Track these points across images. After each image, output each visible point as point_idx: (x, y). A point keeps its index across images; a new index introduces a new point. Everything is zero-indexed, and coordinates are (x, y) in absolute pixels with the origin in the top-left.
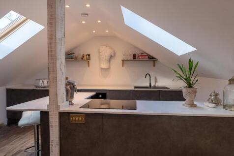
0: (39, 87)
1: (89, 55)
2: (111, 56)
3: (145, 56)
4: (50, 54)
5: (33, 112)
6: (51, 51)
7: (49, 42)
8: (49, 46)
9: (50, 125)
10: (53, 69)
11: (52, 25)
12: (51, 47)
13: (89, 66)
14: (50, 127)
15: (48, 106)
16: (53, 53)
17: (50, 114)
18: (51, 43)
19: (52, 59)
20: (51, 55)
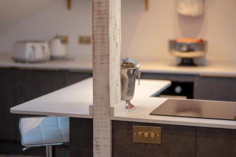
0: (23, 62)
5: (42, 119)
9: (94, 143)
10: (103, 39)
14: (94, 148)
15: (92, 108)
16: (103, 8)
17: (95, 123)
19: (99, 19)
20: (99, 11)
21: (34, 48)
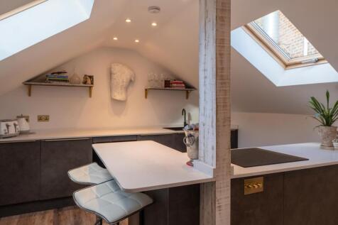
1: (91, 77)
2: (131, 81)
3: (181, 83)
4: (219, 74)
6: (222, 69)
7: (218, 52)
8: (218, 59)
11: (223, 21)
12: (222, 62)
13: (90, 96)
16: (225, 73)
18: (221, 55)
19: (222, 83)
20: (222, 76)
21: (8, 126)
